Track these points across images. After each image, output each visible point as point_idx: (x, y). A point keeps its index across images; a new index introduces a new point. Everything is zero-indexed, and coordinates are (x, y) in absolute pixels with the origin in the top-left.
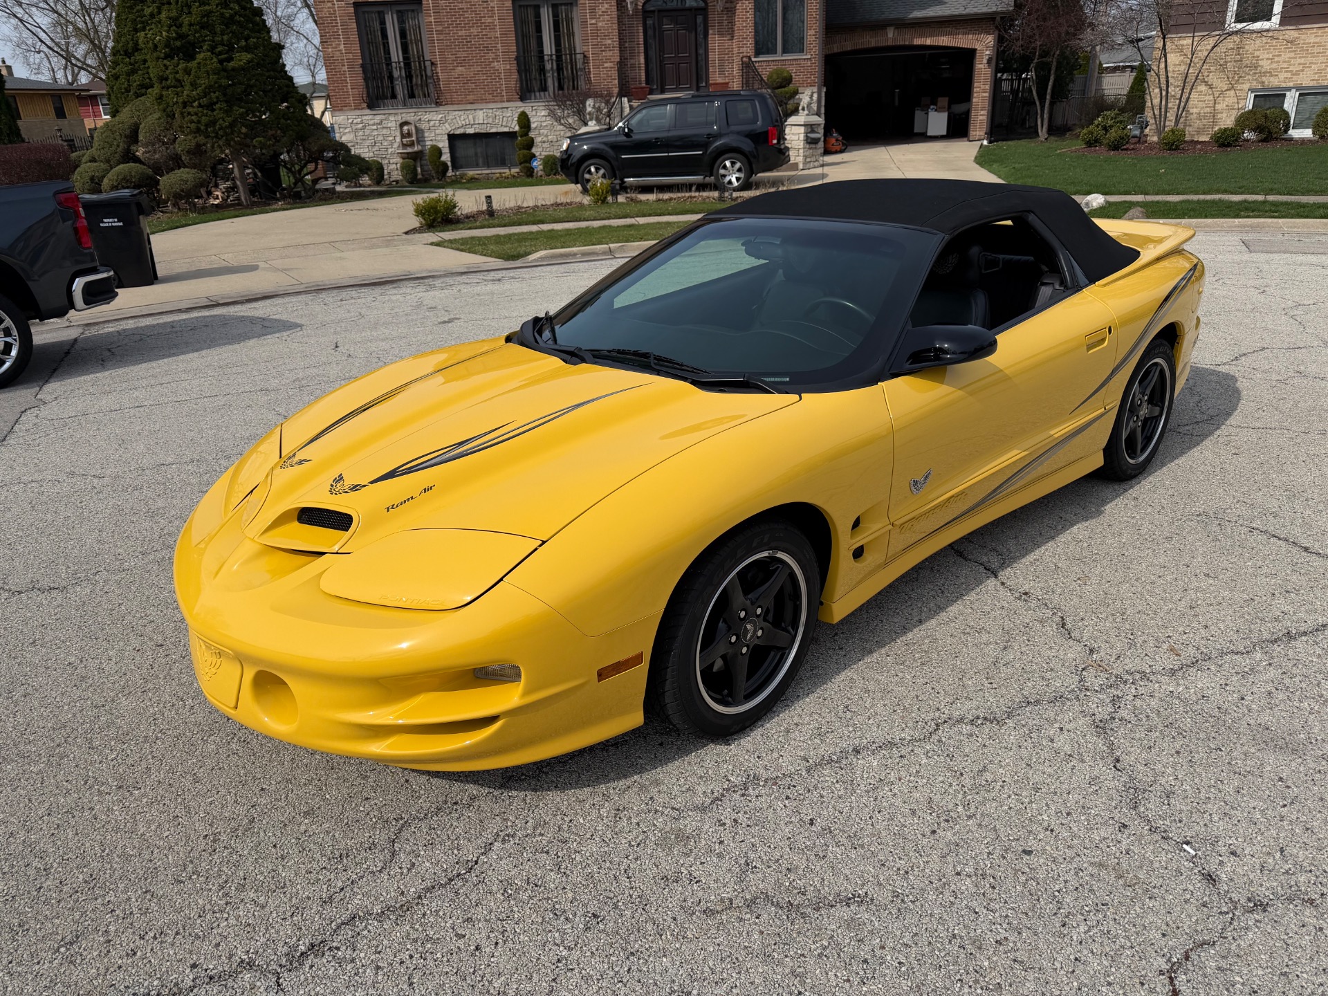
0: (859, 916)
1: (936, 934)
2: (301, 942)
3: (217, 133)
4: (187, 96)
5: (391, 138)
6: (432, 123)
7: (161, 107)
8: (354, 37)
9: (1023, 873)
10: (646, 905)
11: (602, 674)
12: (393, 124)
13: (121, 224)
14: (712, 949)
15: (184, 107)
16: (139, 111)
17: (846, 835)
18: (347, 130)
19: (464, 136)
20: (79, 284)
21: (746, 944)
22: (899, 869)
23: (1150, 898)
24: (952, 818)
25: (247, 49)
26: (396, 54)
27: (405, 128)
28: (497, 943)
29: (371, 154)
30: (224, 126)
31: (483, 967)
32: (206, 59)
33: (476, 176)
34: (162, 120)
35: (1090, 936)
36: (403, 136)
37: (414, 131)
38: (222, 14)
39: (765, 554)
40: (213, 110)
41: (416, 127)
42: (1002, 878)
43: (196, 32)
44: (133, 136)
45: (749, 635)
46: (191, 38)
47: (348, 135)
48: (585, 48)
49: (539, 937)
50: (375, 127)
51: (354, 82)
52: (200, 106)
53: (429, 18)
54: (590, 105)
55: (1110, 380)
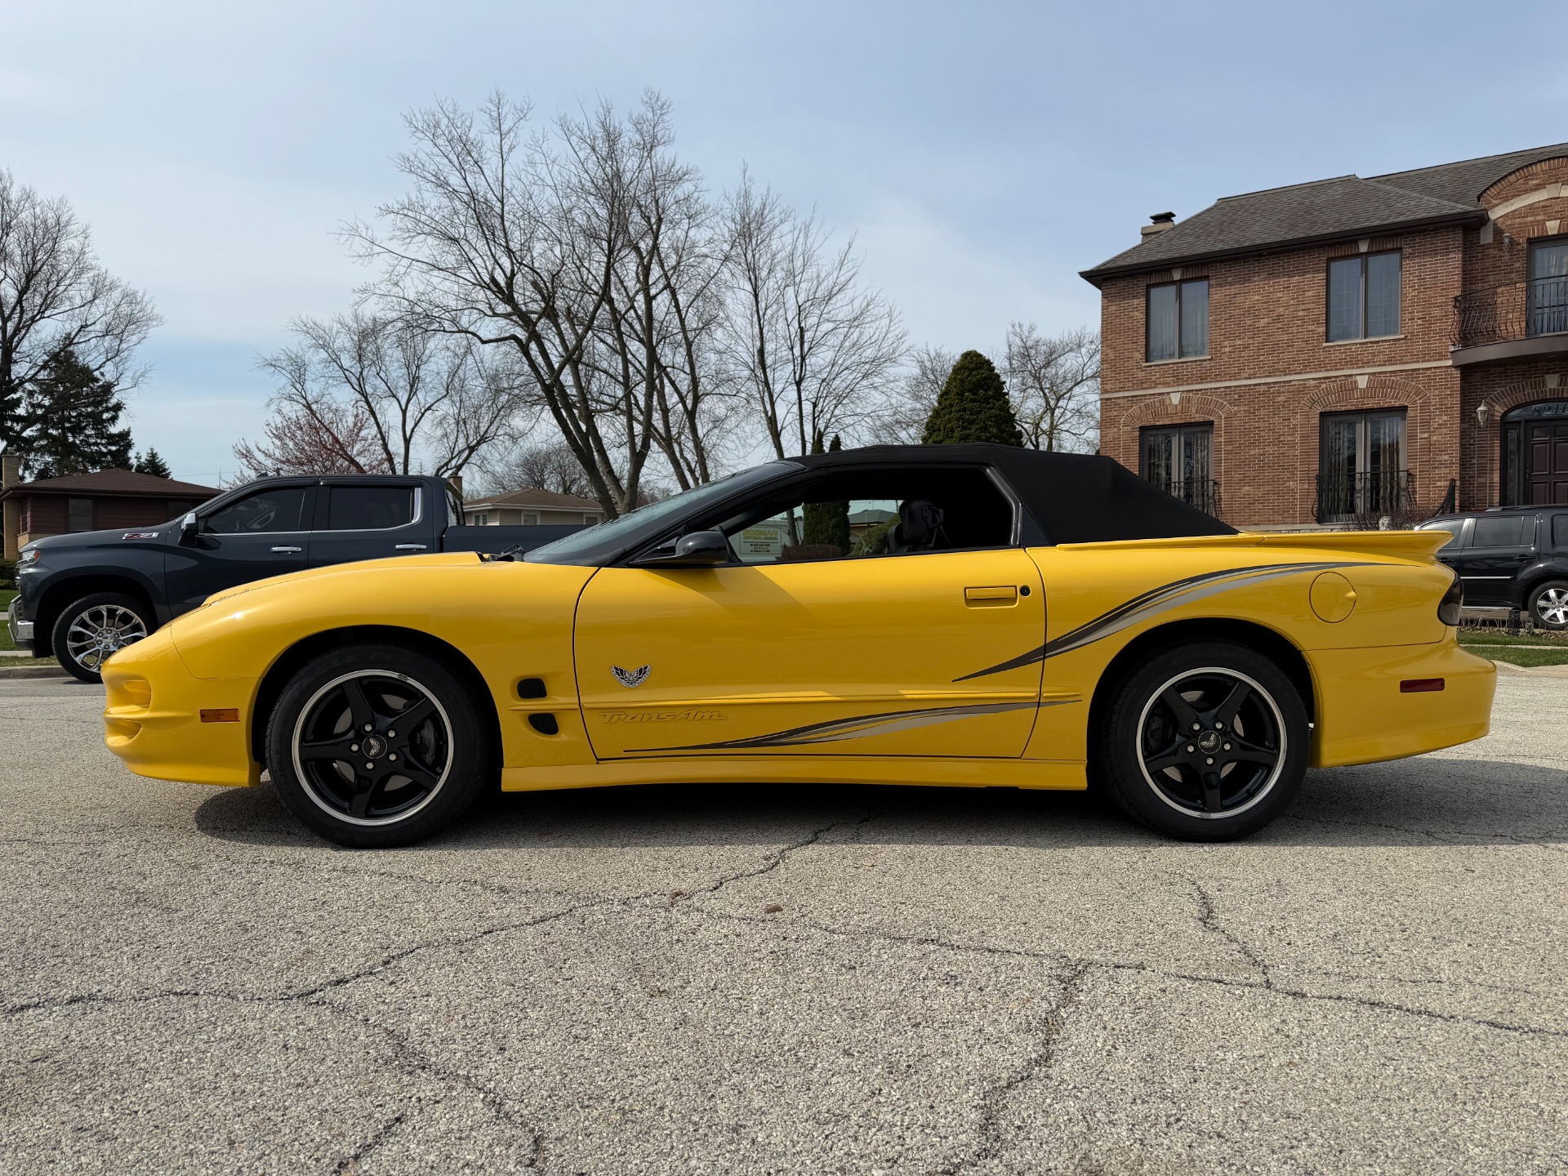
8: (1135, 459)
26: (1177, 474)
39: (395, 675)
45: (372, 751)
48: (1411, 466)
53: (1219, 438)
54: (1383, 524)
55: (1045, 658)
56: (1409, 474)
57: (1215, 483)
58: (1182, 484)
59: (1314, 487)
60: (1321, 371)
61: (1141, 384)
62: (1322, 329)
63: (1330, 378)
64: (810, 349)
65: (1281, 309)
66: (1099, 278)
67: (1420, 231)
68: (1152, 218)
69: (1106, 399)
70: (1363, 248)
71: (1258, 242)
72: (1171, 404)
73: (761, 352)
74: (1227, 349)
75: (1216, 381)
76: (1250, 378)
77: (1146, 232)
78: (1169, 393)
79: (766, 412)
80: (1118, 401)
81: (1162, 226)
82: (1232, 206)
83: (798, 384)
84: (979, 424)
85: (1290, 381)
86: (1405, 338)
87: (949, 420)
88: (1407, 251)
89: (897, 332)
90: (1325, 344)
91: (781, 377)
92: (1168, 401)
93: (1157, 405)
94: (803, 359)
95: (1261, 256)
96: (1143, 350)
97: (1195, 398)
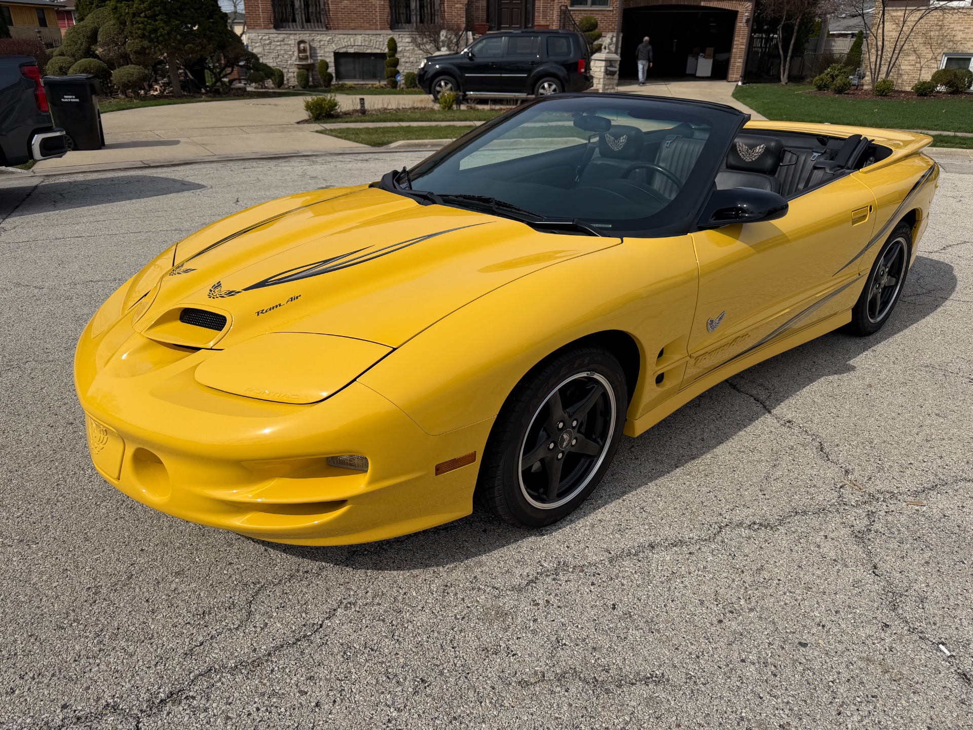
0: (657, 695)
1: (726, 716)
2: (161, 690)
3: (158, 39)
4: (137, 8)
5: (290, 53)
6: (322, 43)
7: (116, 16)
9: (800, 663)
10: (468, 673)
11: (440, 469)
12: (293, 42)
13: (78, 100)
14: (526, 718)
15: (134, 17)
16: (98, 18)
17: (644, 620)
18: (257, 45)
19: (346, 54)
20: (37, 139)
21: (557, 715)
22: (691, 654)
23: (914, 693)
24: (735, 609)
27: (302, 45)
28: (335, 702)
29: (275, 64)
30: (163, 33)
31: (321, 723)
33: (353, 86)
34: (116, 26)
35: (863, 726)
36: (300, 51)
37: (308, 48)
39: (584, 374)
40: (156, 20)
41: (310, 45)
42: (782, 667)
44: (93, 38)
45: (565, 444)
47: (258, 48)
49: (373, 698)
50: (279, 43)
51: (264, 7)
52: (146, 16)
54: (443, 35)
55: (867, 250)
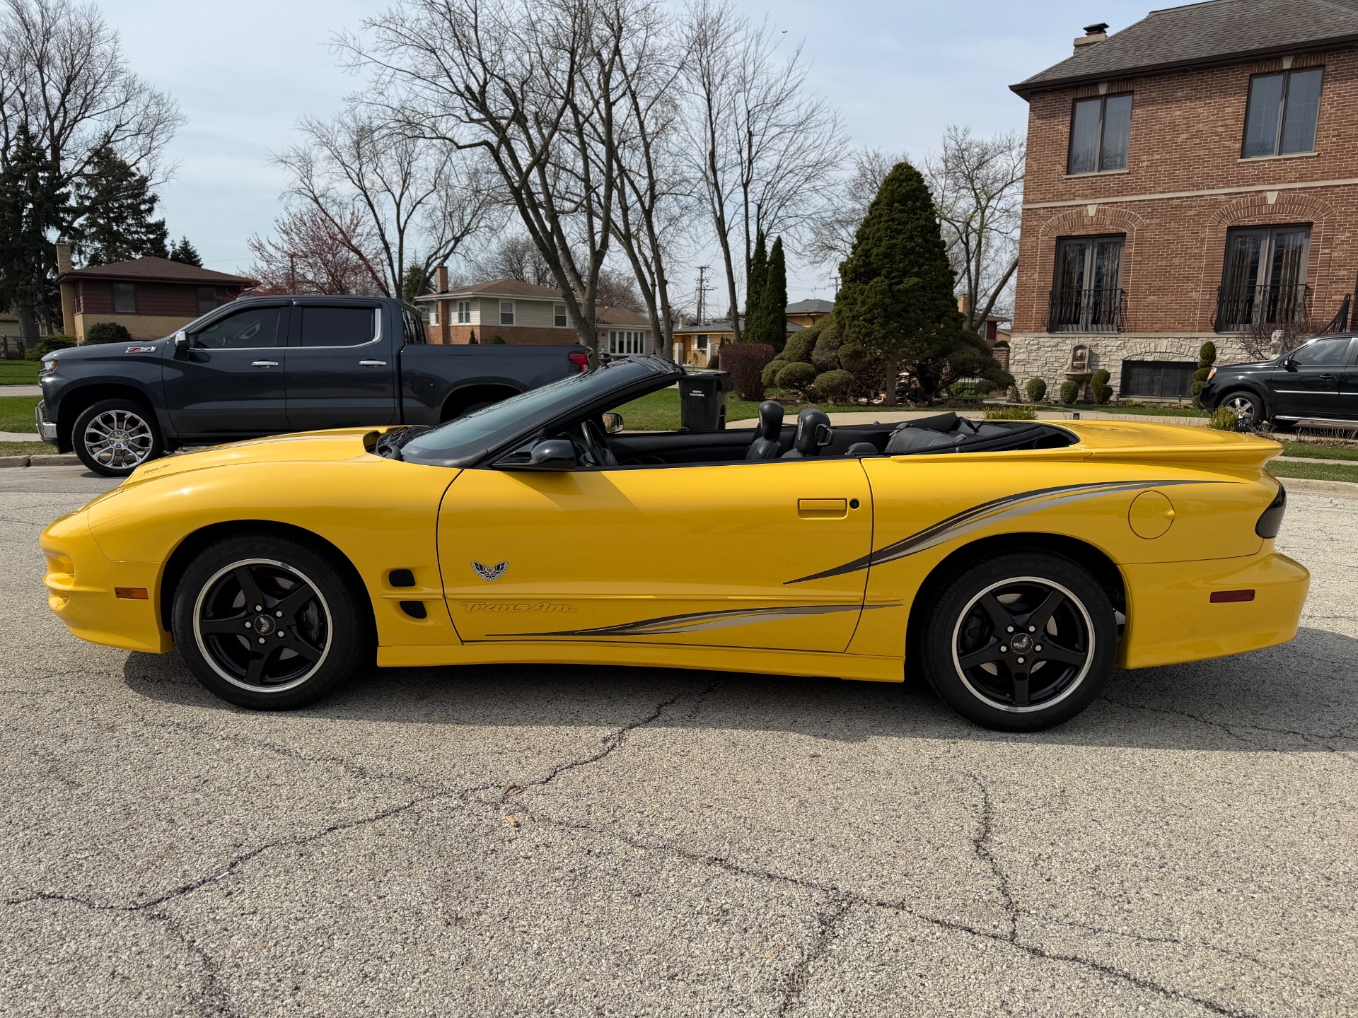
5: (1062, 361)
6: (1109, 349)
8: (1050, 267)
12: (1069, 347)
13: (703, 395)
18: (1022, 351)
19: (1142, 364)
25: (916, 275)
26: (1088, 283)
27: (1079, 352)
29: (1040, 374)
32: (878, 283)
33: (1144, 404)
36: (1075, 358)
37: (1087, 355)
38: (905, 247)
39: (279, 564)
40: (873, 324)
41: (1090, 351)
43: (880, 260)
44: (813, 342)
46: (875, 266)
47: (1022, 355)
48: (1310, 280)
50: (1050, 349)
51: (1040, 307)
52: (864, 320)
53: (1130, 249)
54: (1275, 337)
55: (870, 565)
56: (1307, 288)
57: (1122, 292)
58: (1092, 292)
59: (1215, 297)
60: (1233, 187)
61: (1060, 196)
62: (1238, 145)
63: (1242, 193)
64: (757, 152)
65: (1201, 125)
66: (1028, 92)
67: (1345, 48)
68: (1085, 29)
69: (1028, 209)
70: (1287, 64)
71: (1185, 57)
72: (1087, 216)
73: (712, 154)
74: (1145, 164)
75: (1131, 195)
76: (1164, 192)
77: (1078, 43)
78: (1086, 205)
79: (715, 212)
80: (1039, 212)
81: (1094, 38)
82: (1163, 20)
83: (745, 186)
84: (905, 234)
85: (1202, 196)
86: (1318, 156)
87: (878, 230)
88: (1330, 68)
89: (840, 137)
90: (1239, 160)
91: (730, 179)
92: (1085, 213)
93: (1075, 216)
94: (750, 162)
95: (1187, 71)
96: (1065, 163)
97: (1110, 210)
